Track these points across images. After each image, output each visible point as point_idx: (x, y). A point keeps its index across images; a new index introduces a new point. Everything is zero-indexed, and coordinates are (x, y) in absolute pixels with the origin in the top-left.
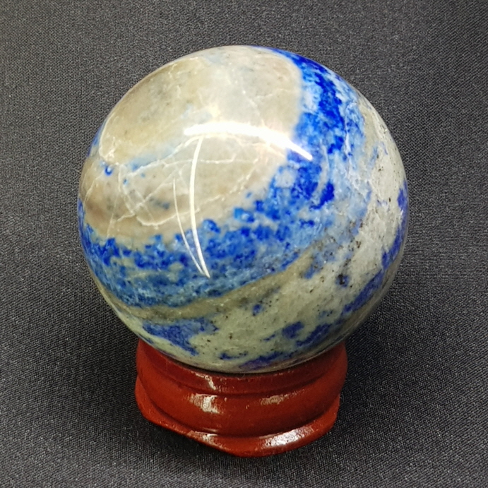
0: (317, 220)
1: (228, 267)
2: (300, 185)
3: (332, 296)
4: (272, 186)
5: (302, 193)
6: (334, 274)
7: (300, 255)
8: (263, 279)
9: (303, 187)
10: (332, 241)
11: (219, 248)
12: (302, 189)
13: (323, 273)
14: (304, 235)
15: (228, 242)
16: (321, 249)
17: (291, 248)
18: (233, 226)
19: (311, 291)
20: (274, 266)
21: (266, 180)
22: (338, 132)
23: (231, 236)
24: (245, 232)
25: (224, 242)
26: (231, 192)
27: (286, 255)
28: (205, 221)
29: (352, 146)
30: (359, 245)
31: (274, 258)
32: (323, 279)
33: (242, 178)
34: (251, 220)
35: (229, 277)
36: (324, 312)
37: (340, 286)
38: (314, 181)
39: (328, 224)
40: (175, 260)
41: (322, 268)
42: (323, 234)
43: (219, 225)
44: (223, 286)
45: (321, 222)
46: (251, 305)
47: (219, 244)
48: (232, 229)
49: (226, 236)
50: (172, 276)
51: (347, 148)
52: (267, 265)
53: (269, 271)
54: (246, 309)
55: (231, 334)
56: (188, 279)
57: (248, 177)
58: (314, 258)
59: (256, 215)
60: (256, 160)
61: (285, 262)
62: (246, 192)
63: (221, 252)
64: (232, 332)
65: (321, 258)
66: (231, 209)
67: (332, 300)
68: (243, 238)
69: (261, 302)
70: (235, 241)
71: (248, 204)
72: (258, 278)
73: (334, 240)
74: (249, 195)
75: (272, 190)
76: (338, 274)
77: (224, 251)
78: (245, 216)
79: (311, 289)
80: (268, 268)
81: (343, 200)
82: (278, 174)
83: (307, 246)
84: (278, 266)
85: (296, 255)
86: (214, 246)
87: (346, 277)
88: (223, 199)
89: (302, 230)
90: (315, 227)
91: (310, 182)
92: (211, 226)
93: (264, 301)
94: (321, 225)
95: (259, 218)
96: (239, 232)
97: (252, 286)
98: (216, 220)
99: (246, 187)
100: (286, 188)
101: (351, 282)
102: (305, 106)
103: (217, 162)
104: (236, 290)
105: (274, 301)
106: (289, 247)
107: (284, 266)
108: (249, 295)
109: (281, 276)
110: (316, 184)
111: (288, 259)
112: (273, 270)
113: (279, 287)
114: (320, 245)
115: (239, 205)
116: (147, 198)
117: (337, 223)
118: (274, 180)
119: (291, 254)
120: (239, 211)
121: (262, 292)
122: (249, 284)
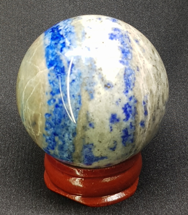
0: (74, 78)
1: (66, 123)
2: (58, 73)
3: (112, 95)
4: (50, 83)
5: (61, 75)
6: (101, 88)
7: (81, 94)
8: (79, 114)
9: (60, 72)
10: (87, 78)
11: (57, 120)
12: (60, 73)
13: (97, 91)
14: (75, 87)
15: (57, 115)
16: (86, 85)
17: (75, 95)
18: (53, 108)
19: (100, 101)
20: (77, 107)
21: (47, 83)
22: (61, 42)
23: (55, 112)
24: (57, 106)
25: (56, 116)
26: (42, 98)
27: (77, 99)
28: (45, 116)
29: (70, 41)
30: (101, 69)
31: (74, 104)
32: (99, 93)
33: (41, 90)
34: (55, 101)
35: (70, 125)
36: (117, 102)
37: (110, 89)
38: (62, 66)
39: (80, 75)
40: (54, 137)
41: (94, 90)
42: (81, 80)
43: (49, 112)
44: (73, 130)
45: (77, 77)
46: (88, 126)
47: (56, 119)
48: (53, 110)
49: (54, 114)
50: (60, 143)
51: (68, 43)
52: (75, 109)
53: (77, 110)
54: (89, 129)
55: (99, 141)
56: (64, 139)
57: (42, 88)
58: (87, 90)
59: (54, 97)
60: (40, 80)
61: (79, 102)
62: (45, 93)
63: (59, 120)
64: (97, 140)
65: (89, 88)
66: (47, 104)
67: (113, 96)
68: (59, 109)
69: (89, 122)
70: (58, 112)
71: (49, 96)
72: (77, 116)
73: (88, 77)
74: (47, 93)
75: (52, 84)
76: (103, 86)
77: (59, 119)
78: (52, 101)
79: (99, 100)
80: (76, 109)
81: (78, 62)
82: (49, 77)
83: (80, 89)
84: (78, 106)
85: (79, 96)
86: (55, 120)
87: (108, 84)
88: (42, 103)
89: (73, 86)
90: (76, 81)
91: (61, 69)
92: (48, 115)
93: (89, 121)
94: (78, 78)
95: (56, 97)
96: (56, 108)
97: (80, 120)
98: (47, 112)
99: (44, 92)
100: (55, 79)
101: (114, 83)
102: (46, 45)
103: (32, 93)
104: (77, 127)
105: (92, 117)
106: (74, 96)
107: (80, 103)
108: (83, 124)
109: (83, 108)
110: (64, 67)
111: (79, 100)
112: (78, 108)
113: (88, 112)
114: (84, 84)
115: (47, 100)
116: (31, 126)
117: (83, 71)
118: (49, 80)
119: (78, 98)
120: (49, 102)
121: (85, 119)
122: (78, 121)
